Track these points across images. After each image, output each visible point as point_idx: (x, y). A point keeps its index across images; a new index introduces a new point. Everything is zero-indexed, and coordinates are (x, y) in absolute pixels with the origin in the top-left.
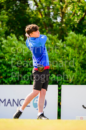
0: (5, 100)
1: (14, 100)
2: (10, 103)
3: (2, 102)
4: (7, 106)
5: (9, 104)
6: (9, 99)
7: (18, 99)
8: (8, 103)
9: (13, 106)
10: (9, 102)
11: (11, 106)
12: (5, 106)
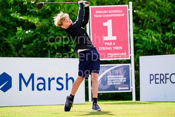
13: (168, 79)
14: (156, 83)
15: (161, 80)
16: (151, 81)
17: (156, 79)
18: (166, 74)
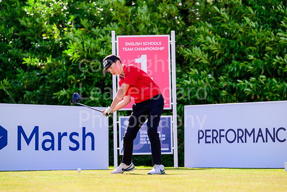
0: (253, 130)
1: (267, 130)
2: (262, 136)
3: (250, 135)
4: (257, 142)
5: (260, 138)
6: (260, 129)
7: (274, 129)
8: (259, 136)
9: (267, 142)
10: (260, 134)
11: (264, 142)
12: (254, 142)
13: (223, 136)
14: (206, 142)
15: (213, 138)
16: (200, 140)
17: (206, 137)
18: (220, 130)
